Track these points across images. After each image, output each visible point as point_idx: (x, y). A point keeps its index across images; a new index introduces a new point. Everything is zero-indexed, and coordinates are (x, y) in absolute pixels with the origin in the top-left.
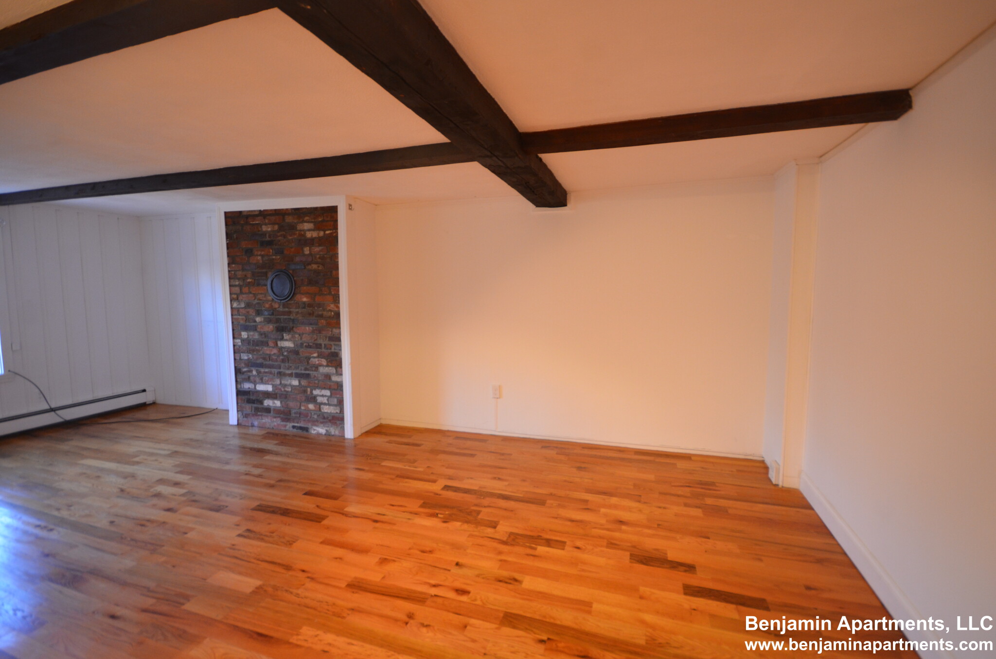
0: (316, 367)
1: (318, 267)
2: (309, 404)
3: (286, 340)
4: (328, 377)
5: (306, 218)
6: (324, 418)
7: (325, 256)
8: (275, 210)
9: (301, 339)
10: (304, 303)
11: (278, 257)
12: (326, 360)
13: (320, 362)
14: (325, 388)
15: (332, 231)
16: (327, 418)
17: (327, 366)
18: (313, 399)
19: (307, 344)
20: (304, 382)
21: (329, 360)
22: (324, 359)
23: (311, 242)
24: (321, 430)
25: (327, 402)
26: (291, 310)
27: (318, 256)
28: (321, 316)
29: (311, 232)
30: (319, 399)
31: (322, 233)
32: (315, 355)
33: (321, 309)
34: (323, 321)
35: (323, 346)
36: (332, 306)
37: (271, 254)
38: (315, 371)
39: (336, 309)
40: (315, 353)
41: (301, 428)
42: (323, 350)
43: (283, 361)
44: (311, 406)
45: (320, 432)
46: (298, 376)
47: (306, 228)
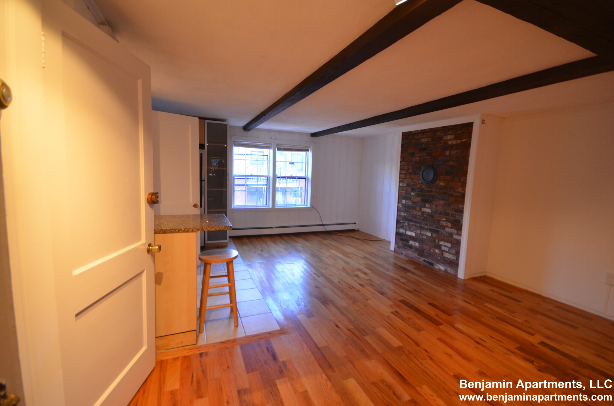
0: (444, 227)
1: (454, 163)
2: (436, 249)
3: (427, 208)
4: (451, 235)
5: (450, 132)
6: (445, 260)
7: (460, 156)
9: (436, 208)
10: (441, 186)
11: (429, 157)
12: (451, 224)
13: (447, 224)
14: (448, 242)
15: (466, 140)
16: (447, 261)
17: (451, 228)
18: (439, 247)
19: (440, 212)
20: (434, 235)
21: (453, 224)
22: (450, 223)
23: (451, 147)
24: (442, 268)
25: (448, 251)
26: (432, 190)
27: (454, 156)
28: (452, 195)
29: (452, 141)
30: (443, 248)
31: (459, 141)
32: (444, 219)
33: (452, 190)
34: (452, 198)
35: (450, 214)
36: (460, 189)
37: (425, 155)
38: (443, 229)
39: (463, 192)
40: (444, 218)
41: (429, 262)
42: (450, 217)
43: (423, 220)
44: (437, 251)
45: (441, 268)
46: (431, 230)
47: (448, 138)
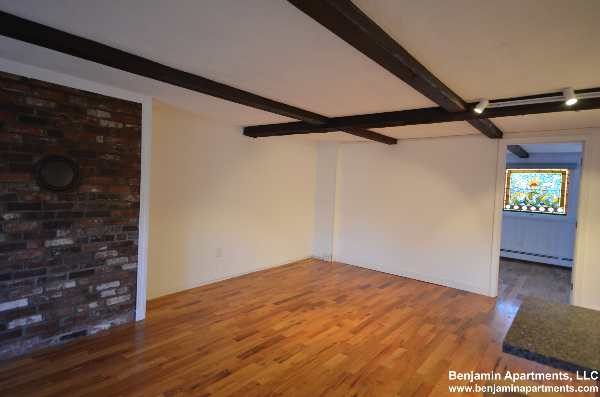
0: (103, 261)
1: (115, 158)
2: (89, 303)
3: (61, 237)
4: (118, 267)
5: (101, 106)
6: (110, 311)
7: (124, 148)
8: (53, 85)
9: (85, 233)
10: (93, 194)
11: (54, 140)
12: (117, 251)
13: (110, 254)
14: (114, 280)
15: (133, 126)
16: (114, 310)
17: (119, 256)
18: (96, 296)
19: (94, 238)
20: (83, 281)
21: (121, 250)
22: (115, 250)
23: (106, 131)
24: (105, 326)
25: (115, 294)
26: (72, 202)
27: (114, 147)
28: (116, 207)
29: (107, 121)
30: (104, 294)
31: (120, 125)
32: (104, 248)
33: (116, 200)
34: (117, 212)
35: (116, 237)
36: (130, 196)
37: (41, 135)
38: (102, 264)
39: (134, 200)
40: (104, 246)
41: (75, 335)
42: (115, 241)
43: (51, 263)
44: (93, 305)
45: (103, 329)
46: (73, 276)
47: (99, 115)
